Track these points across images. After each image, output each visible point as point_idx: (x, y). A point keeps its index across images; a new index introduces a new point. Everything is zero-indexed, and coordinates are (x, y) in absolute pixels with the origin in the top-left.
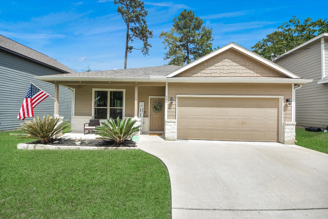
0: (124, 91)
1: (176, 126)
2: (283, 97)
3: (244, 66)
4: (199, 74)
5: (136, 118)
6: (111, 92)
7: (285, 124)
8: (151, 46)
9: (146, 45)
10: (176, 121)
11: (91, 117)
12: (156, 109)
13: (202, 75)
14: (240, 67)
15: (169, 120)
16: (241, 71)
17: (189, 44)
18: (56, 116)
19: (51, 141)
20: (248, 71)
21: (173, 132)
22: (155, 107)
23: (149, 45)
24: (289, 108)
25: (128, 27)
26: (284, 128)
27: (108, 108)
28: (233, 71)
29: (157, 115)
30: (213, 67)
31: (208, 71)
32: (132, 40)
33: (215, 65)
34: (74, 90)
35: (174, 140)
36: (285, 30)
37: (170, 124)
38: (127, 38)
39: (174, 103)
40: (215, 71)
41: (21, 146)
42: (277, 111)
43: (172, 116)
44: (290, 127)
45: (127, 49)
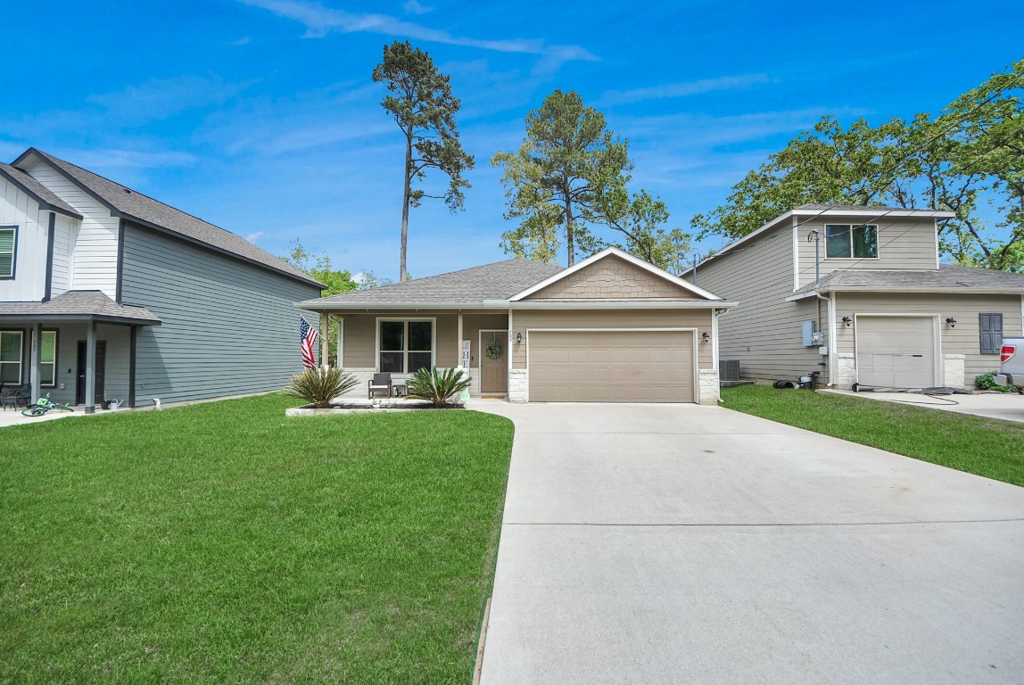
0: (434, 320)
1: (527, 380)
2: (697, 329)
3: (634, 281)
4: (561, 295)
5: (460, 368)
6: (410, 323)
7: (699, 373)
8: (469, 187)
9: (456, 183)
10: (527, 371)
11: (375, 369)
12: (492, 353)
13: (568, 295)
14: (627, 283)
15: (515, 370)
16: (628, 289)
17: (569, 179)
18: (326, 367)
21: (521, 390)
22: (490, 349)
23: (464, 183)
24: (707, 347)
25: (410, 142)
26: (699, 380)
27: (406, 352)
28: (617, 289)
29: (494, 364)
30: (585, 284)
31: (575, 289)
33: (588, 280)
34: (342, 320)
35: (524, 402)
37: (516, 376)
38: (408, 168)
39: (523, 342)
40: (588, 290)
41: (291, 412)
42: (688, 352)
43: (520, 364)
44: (707, 377)
45: (408, 197)
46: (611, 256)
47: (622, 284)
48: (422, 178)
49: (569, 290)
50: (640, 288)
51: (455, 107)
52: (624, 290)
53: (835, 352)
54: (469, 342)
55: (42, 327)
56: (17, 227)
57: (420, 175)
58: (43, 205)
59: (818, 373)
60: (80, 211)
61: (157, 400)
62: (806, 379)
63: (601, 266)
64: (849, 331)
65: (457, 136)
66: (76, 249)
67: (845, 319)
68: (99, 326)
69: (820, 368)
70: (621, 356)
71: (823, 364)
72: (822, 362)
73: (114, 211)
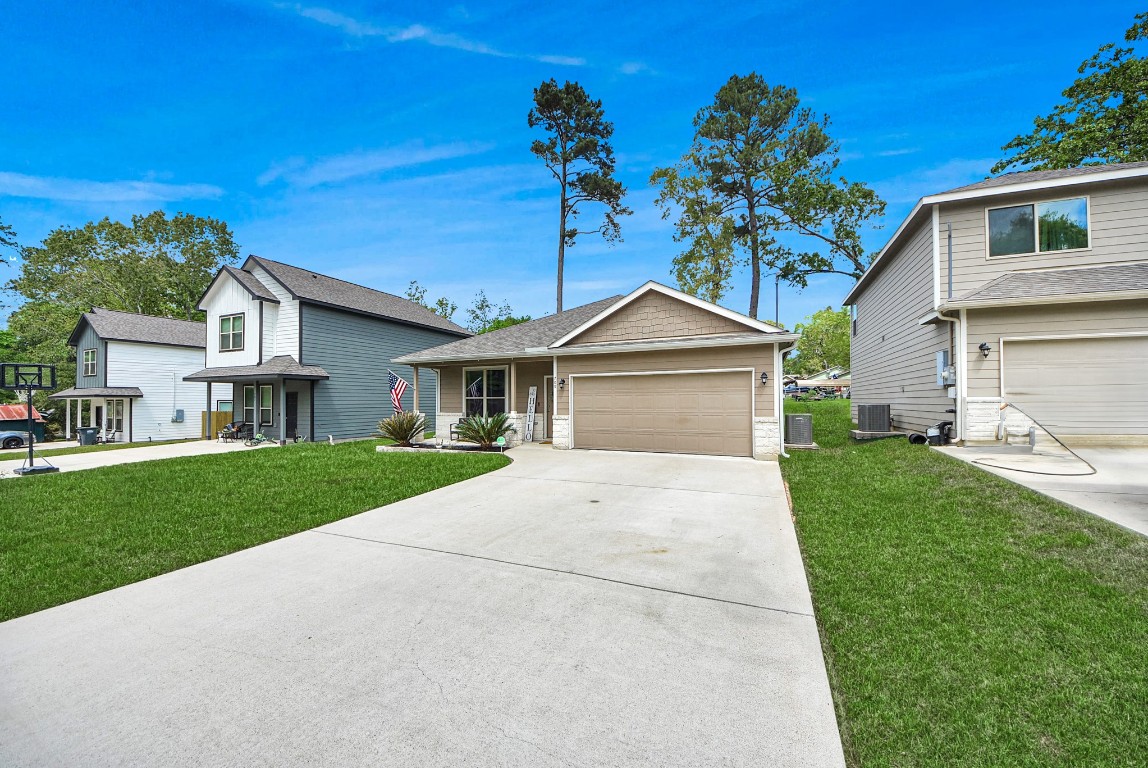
0: (506, 368)
1: (572, 427)
3: (679, 317)
4: (603, 338)
5: (512, 413)
6: (488, 371)
8: (629, 214)
10: (570, 416)
13: (609, 338)
15: (557, 417)
18: (416, 412)
21: (563, 437)
24: (768, 390)
27: (485, 398)
31: (616, 331)
32: (575, 212)
33: (629, 320)
34: (439, 371)
35: (567, 449)
37: (559, 422)
38: (563, 208)
39: (565, 387)
40: (629, 331)
42: (747, 397)
43: (564, 410)
44: (766, 427)
45: (564, 237)
46: (651, 292)
47: (665, 321)
48: (576, 215)
49: (610, 333)
50: (686, 325)
51: (608, 132)
52: (668, 328)
53: (965, 394)
54: (535, 388)
55: (259, 383)
56: (244, 313)
58: (255, 297)
59: (947, 423)
60: (279, 298)
61: (331, 437)
62: (933, 432)
63: (643, 304)
64: (989, 363)
65: (612, 162)
66: (278, 325)
67: (982, 347)
68: (287, 381)
69: (949, 417)
70: (668, 401)
71: (952, 412)
72: (950, 408)
73: (295, 297)
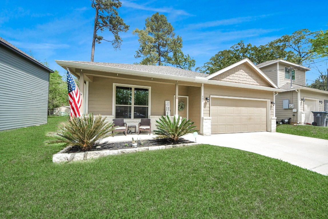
0: (150, 88)
1: (211, 123)
2: (270, 100)
3: (251, 76)
4: (225, 79)
6: (136, 89)
7: (271, 119)
11: (113, 116)
13: (228, 80)
14: (249, 77)
15: (206, 118)
16: (250, 80)
19: (93, 147)
20: (253, 80)
21: (209, 128)
22: (180, 106)
24: (272, 108)
26: (271, 122)
27: (133, 106)
28: (245, 79)
29: (180, 114)
30: (234, 75)
31: (230, 77)
33: (235, 73)
34: (87, 83)
35: (210, 135)
36: (235, 50)
37: (206, 121)
40: (235, 78)
42: (266, 110)
44: (273, 121)
45: (95, 38)
46: (246, 63)
48: (102, 31)
53: (301, 111)
57: (101, 30)
59: (291, 118)
62: (286, 121)
67: (302, 99)
71: (294, 115)
72: (293, 114)
